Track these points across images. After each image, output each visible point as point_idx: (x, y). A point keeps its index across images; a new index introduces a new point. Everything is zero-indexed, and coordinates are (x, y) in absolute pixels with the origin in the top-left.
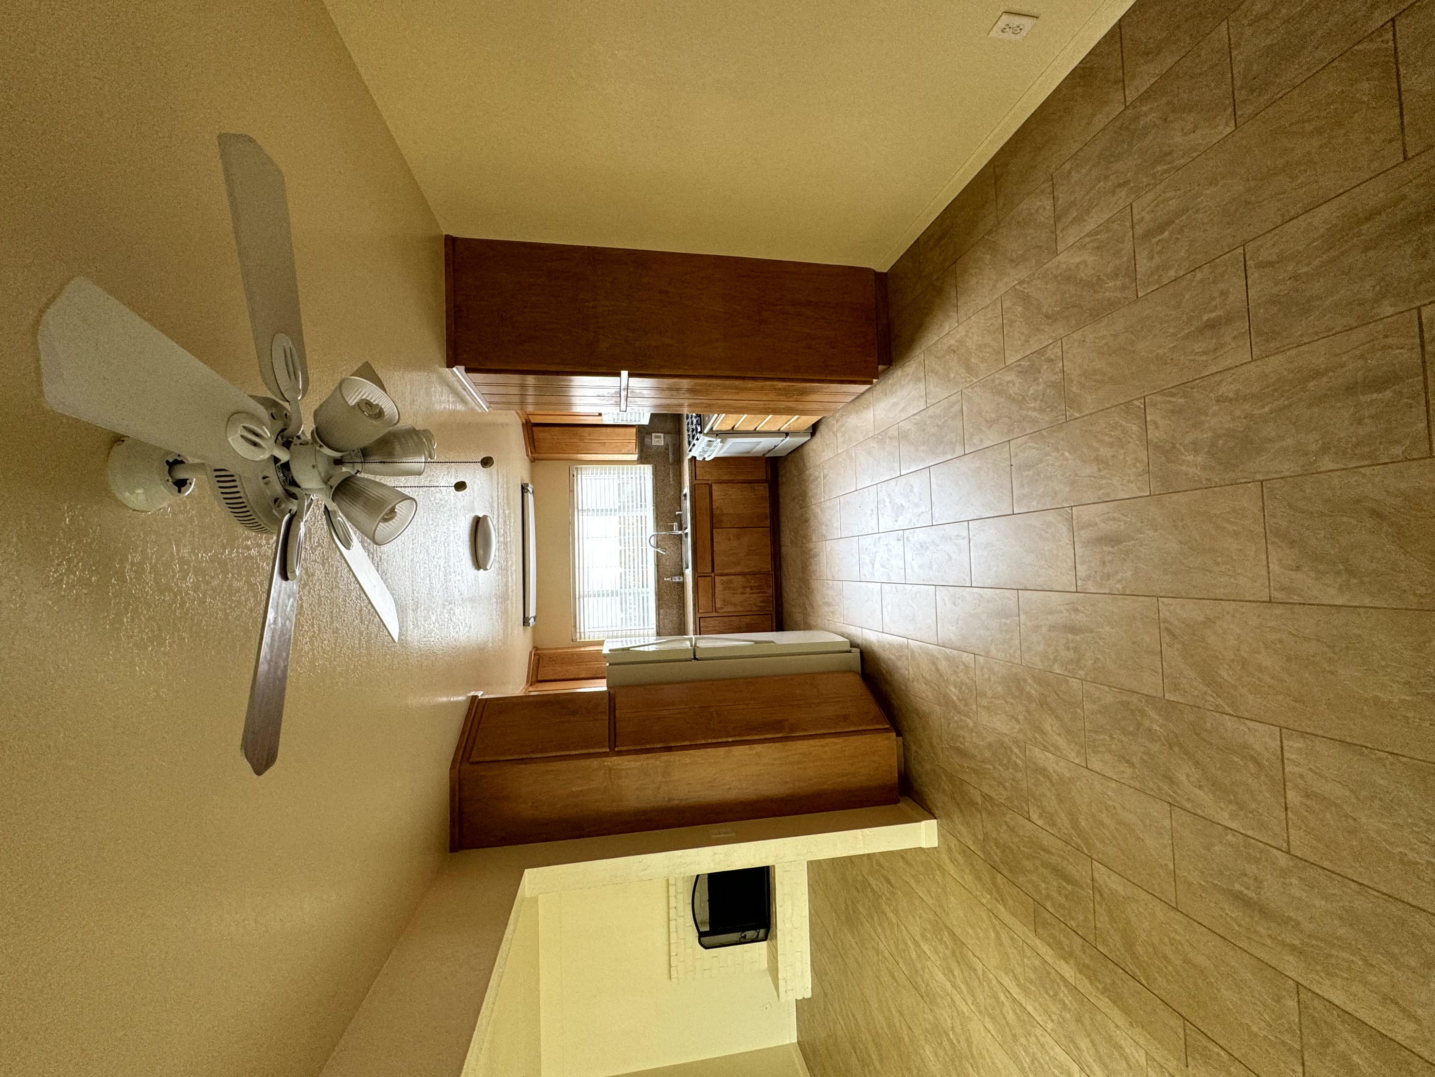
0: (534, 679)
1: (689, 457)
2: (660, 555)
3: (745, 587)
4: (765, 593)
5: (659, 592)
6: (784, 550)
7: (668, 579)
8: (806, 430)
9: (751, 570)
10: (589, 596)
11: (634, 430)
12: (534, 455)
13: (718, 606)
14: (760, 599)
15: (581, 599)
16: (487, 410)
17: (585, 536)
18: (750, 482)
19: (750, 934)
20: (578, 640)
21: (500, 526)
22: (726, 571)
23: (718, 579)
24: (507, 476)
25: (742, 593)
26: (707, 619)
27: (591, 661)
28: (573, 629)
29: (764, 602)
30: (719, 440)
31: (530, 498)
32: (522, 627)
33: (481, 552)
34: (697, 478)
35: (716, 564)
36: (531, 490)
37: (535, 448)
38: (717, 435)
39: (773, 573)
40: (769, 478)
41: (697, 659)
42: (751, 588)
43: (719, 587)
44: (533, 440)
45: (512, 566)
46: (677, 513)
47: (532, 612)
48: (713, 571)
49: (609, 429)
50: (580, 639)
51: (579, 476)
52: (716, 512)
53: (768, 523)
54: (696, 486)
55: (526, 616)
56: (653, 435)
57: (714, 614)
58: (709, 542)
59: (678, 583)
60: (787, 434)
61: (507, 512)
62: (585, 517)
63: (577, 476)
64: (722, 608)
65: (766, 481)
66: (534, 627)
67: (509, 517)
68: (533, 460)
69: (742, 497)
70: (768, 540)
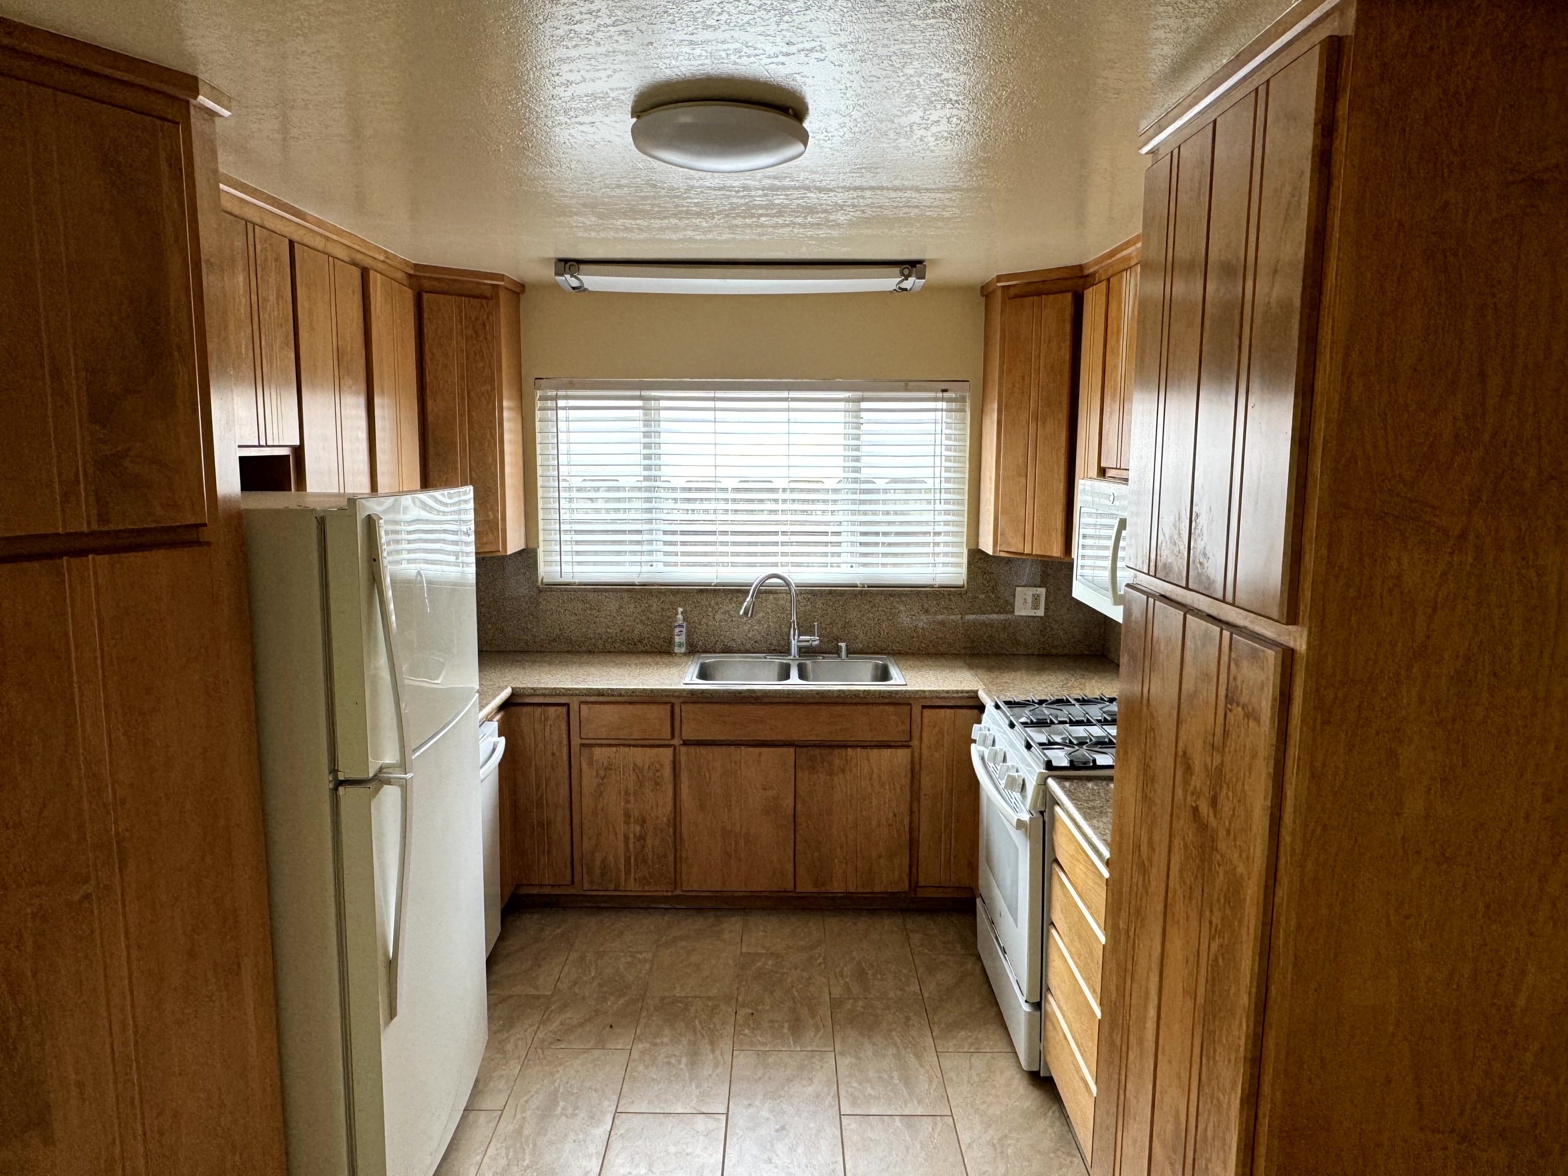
0: (427, 284)
1: (983, 696)
2: (741, 599)
3: (643, 822)
4: (628, 872)
5: (651, 592)
6: (732, 926)
7: (680, 616)
8: (1046, 1064)
9: (685, 836)
10: (647, 422)
11: (1056, 551)
12: (999, 294)
13: (597, 751)
14: (611, 859)
15: (639, 403)
16: (1145, 150)
17: (793, 415)
18: (913, 844)
20: (539, 393)
21: (796, 194)
22: (684, 777)
23: (666, 755)
24: (942, 219)
25: (627, 815)
26: (564, 726)
27: (471, 427)
28: (565, 380)
29: (604, 869)
30: (1026, 817)
31: (888, 282)
32: (553, 254)
33: (685, 116)
34: (927, 712)
35: (703, 750)
36: (907, 284)
37: (1015, 297)
38: (1042, 813)
39: (678, 892)
40: (921, 894)
41: (336, 789)
42: (642, 838)
43: (641, 756)
44: (1039, 294)
45: (697, 228)
46: (843, 645)
47: (594, 281)
48: (686, 743)
49: (1061, 487)
50: (541, 399)
51: (944, 405)
52: (837, 758)
53: (806, 886)
54: (906, 709)
55: (582, 267)
56: (1042, 591)
57: (576, 741)
58: (761, 737)
59: (670, 641)
60: (1038, 1006)
61: (841, 217)
62: (840, 416)
63: (942, 399)
64: (590, 764)
65: (914, 886)
66: (557, 286)
67: (827, 224)
68: (986, 292)
69: (874, 823)
70: (761, 884)
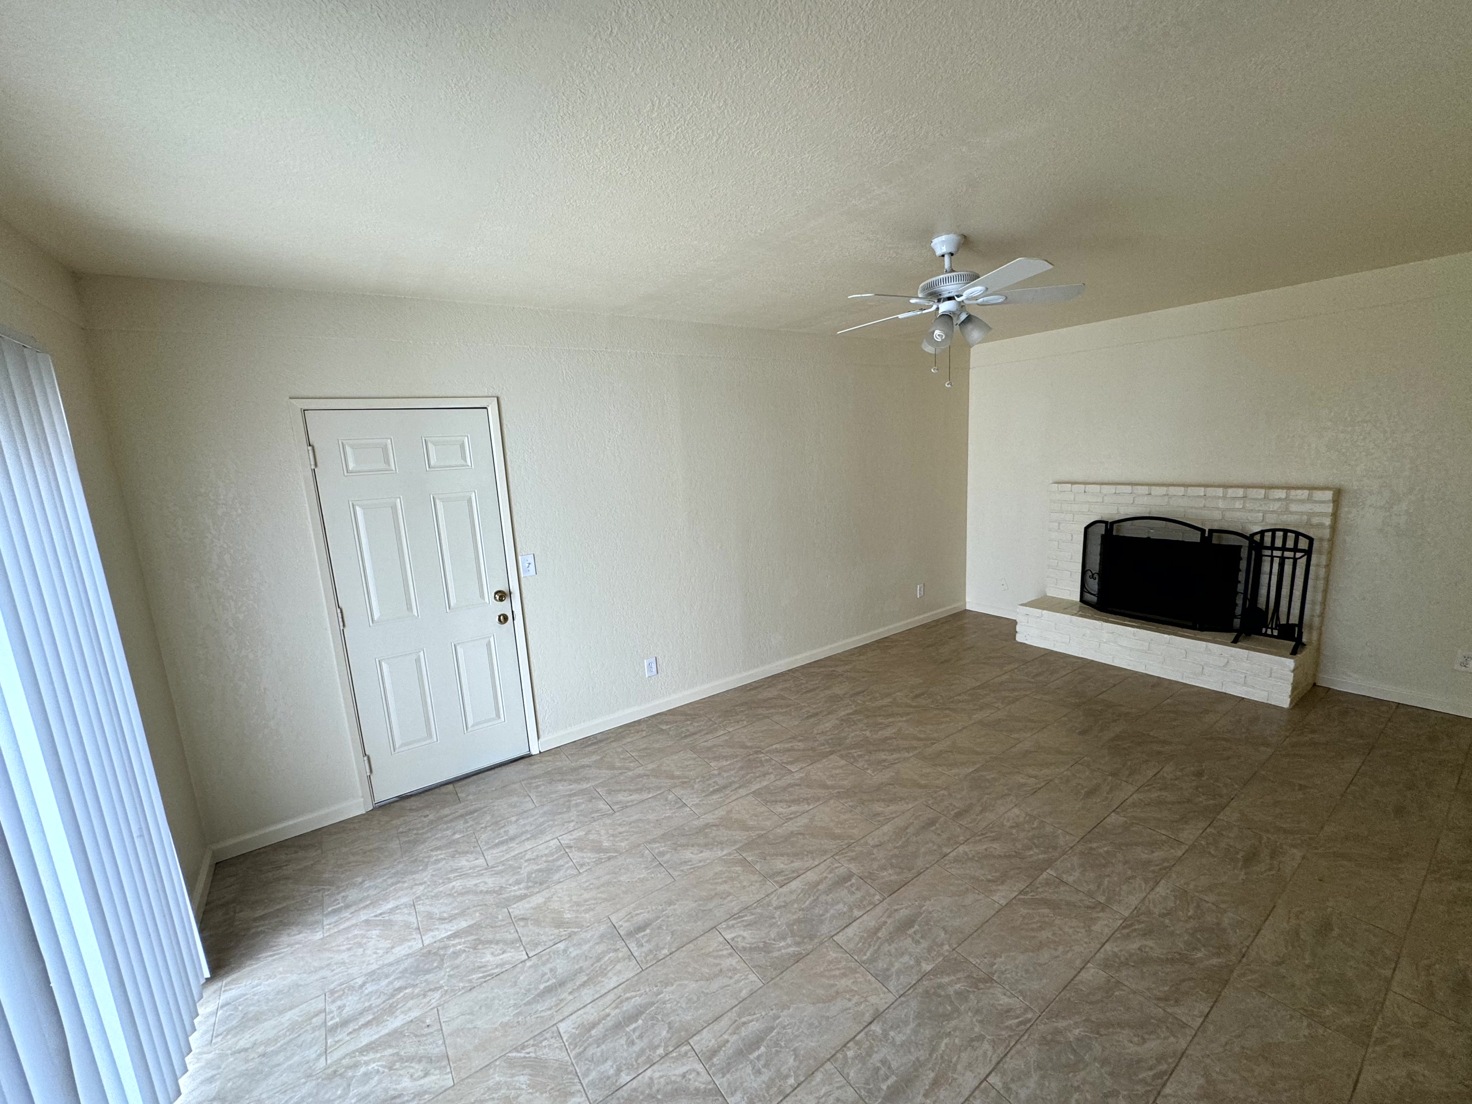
19: (1093, 585)
